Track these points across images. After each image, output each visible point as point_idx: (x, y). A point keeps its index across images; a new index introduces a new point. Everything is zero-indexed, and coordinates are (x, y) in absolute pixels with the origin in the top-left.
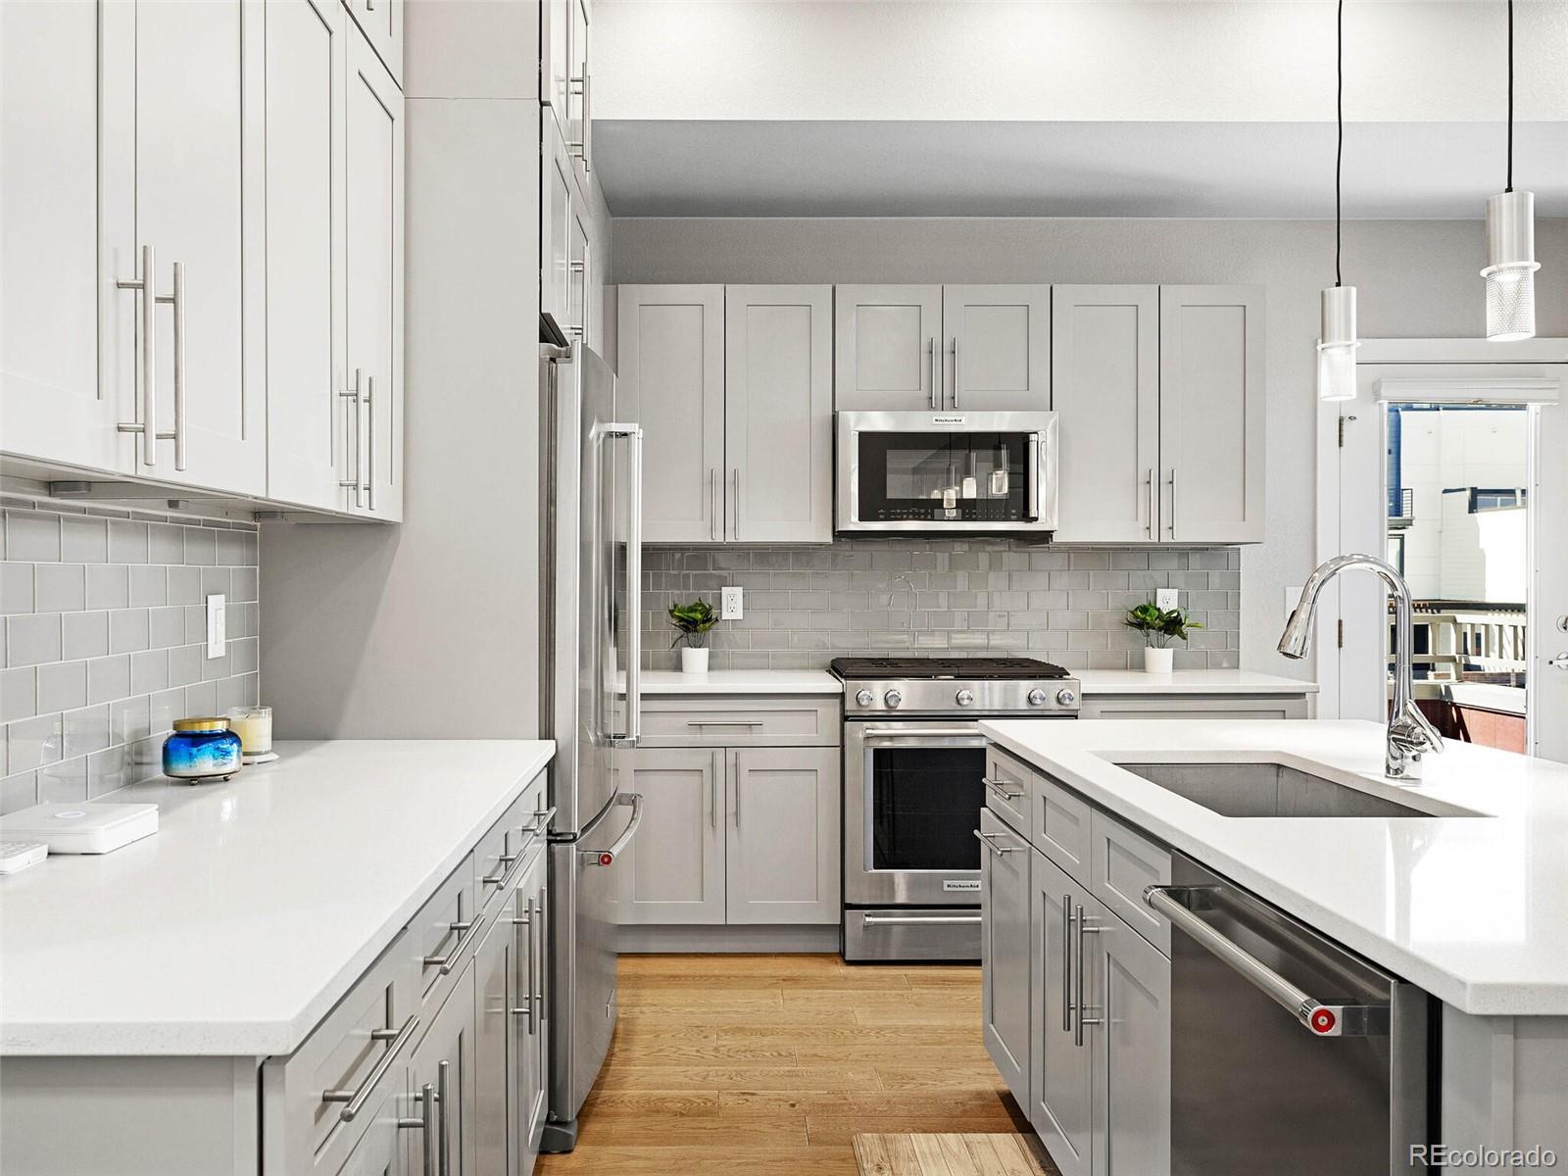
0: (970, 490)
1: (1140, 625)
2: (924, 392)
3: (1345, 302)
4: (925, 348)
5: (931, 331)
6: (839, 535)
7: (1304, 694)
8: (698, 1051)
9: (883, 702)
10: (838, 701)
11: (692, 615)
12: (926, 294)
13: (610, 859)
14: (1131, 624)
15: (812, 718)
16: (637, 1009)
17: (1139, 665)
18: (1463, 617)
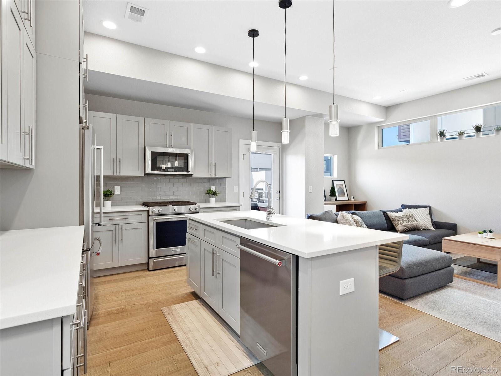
0: (169, 165)
1: (209, 193)
2: (165, 144)
3: (255, 133)
4: (165, 134)
5: (167, 130)
6: (146, 174)
7: (239, 206)
8: (117, 298)
9: (158, 211)
10: (147, 212)
11: (107, 193)
12: (166, 122)
13: (99, 254)
14: (207, 193)
15: (140, 216)
16: (98, 291)
17: (208, 202)
18: (259, 191)
